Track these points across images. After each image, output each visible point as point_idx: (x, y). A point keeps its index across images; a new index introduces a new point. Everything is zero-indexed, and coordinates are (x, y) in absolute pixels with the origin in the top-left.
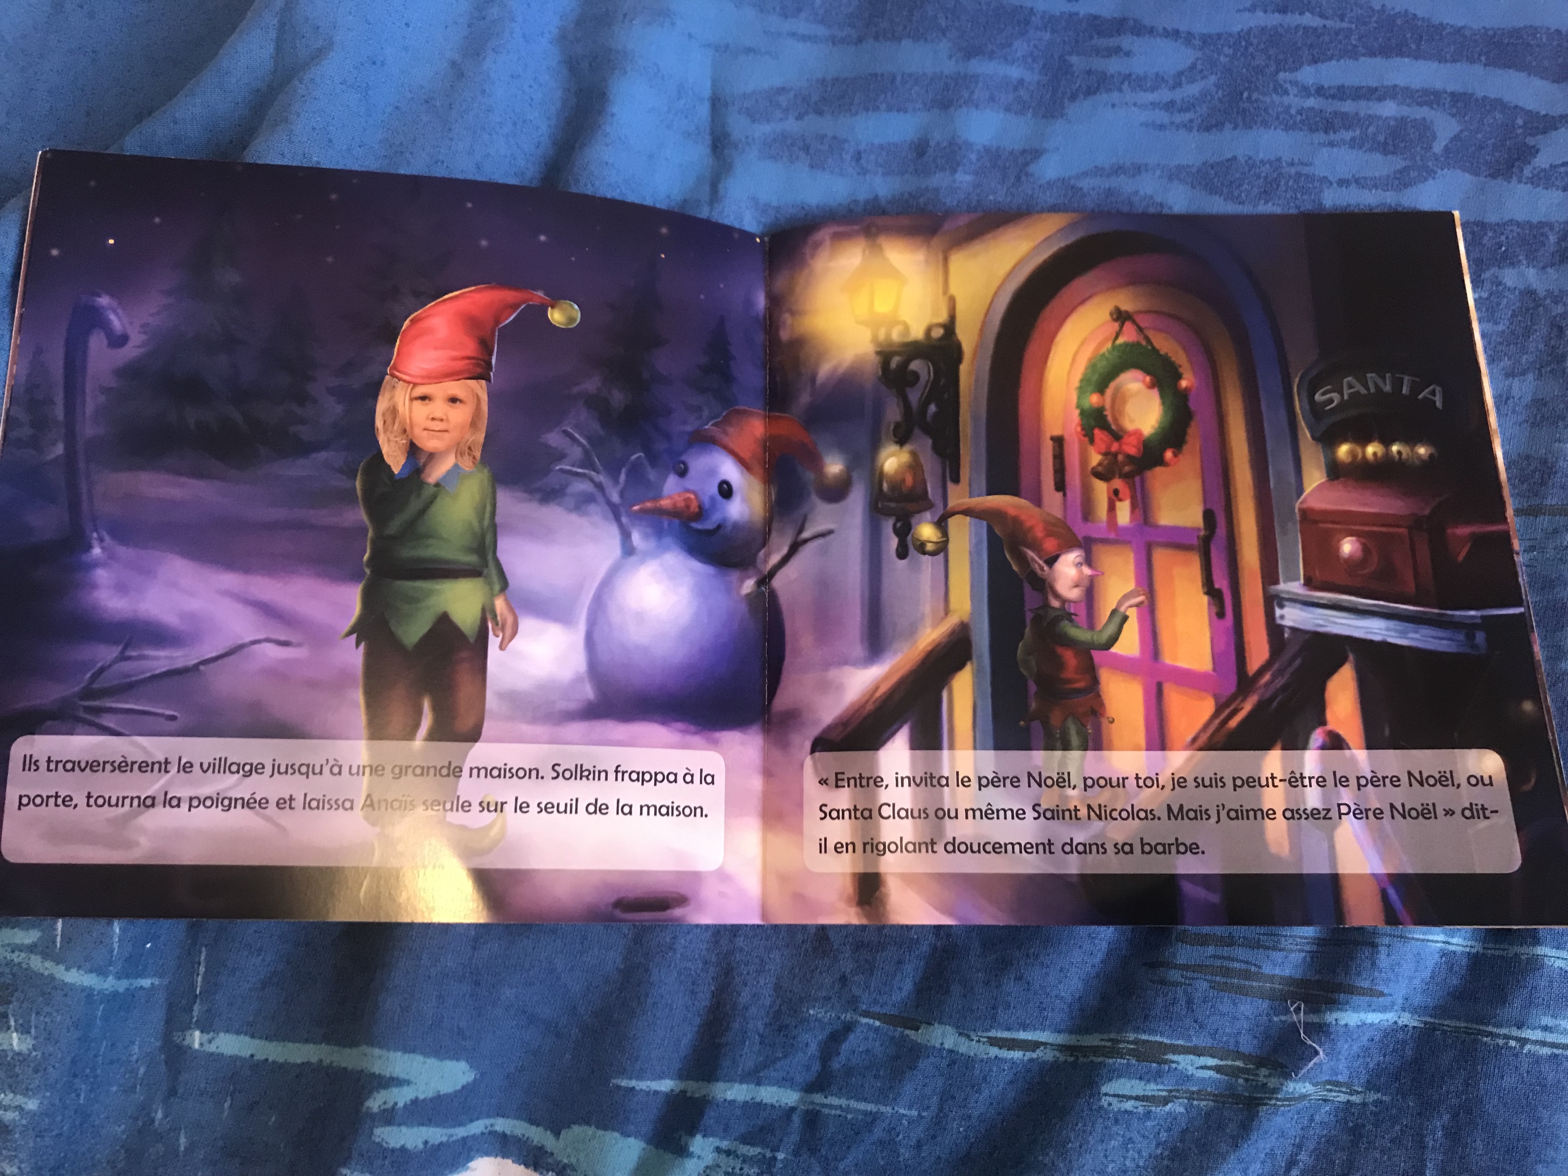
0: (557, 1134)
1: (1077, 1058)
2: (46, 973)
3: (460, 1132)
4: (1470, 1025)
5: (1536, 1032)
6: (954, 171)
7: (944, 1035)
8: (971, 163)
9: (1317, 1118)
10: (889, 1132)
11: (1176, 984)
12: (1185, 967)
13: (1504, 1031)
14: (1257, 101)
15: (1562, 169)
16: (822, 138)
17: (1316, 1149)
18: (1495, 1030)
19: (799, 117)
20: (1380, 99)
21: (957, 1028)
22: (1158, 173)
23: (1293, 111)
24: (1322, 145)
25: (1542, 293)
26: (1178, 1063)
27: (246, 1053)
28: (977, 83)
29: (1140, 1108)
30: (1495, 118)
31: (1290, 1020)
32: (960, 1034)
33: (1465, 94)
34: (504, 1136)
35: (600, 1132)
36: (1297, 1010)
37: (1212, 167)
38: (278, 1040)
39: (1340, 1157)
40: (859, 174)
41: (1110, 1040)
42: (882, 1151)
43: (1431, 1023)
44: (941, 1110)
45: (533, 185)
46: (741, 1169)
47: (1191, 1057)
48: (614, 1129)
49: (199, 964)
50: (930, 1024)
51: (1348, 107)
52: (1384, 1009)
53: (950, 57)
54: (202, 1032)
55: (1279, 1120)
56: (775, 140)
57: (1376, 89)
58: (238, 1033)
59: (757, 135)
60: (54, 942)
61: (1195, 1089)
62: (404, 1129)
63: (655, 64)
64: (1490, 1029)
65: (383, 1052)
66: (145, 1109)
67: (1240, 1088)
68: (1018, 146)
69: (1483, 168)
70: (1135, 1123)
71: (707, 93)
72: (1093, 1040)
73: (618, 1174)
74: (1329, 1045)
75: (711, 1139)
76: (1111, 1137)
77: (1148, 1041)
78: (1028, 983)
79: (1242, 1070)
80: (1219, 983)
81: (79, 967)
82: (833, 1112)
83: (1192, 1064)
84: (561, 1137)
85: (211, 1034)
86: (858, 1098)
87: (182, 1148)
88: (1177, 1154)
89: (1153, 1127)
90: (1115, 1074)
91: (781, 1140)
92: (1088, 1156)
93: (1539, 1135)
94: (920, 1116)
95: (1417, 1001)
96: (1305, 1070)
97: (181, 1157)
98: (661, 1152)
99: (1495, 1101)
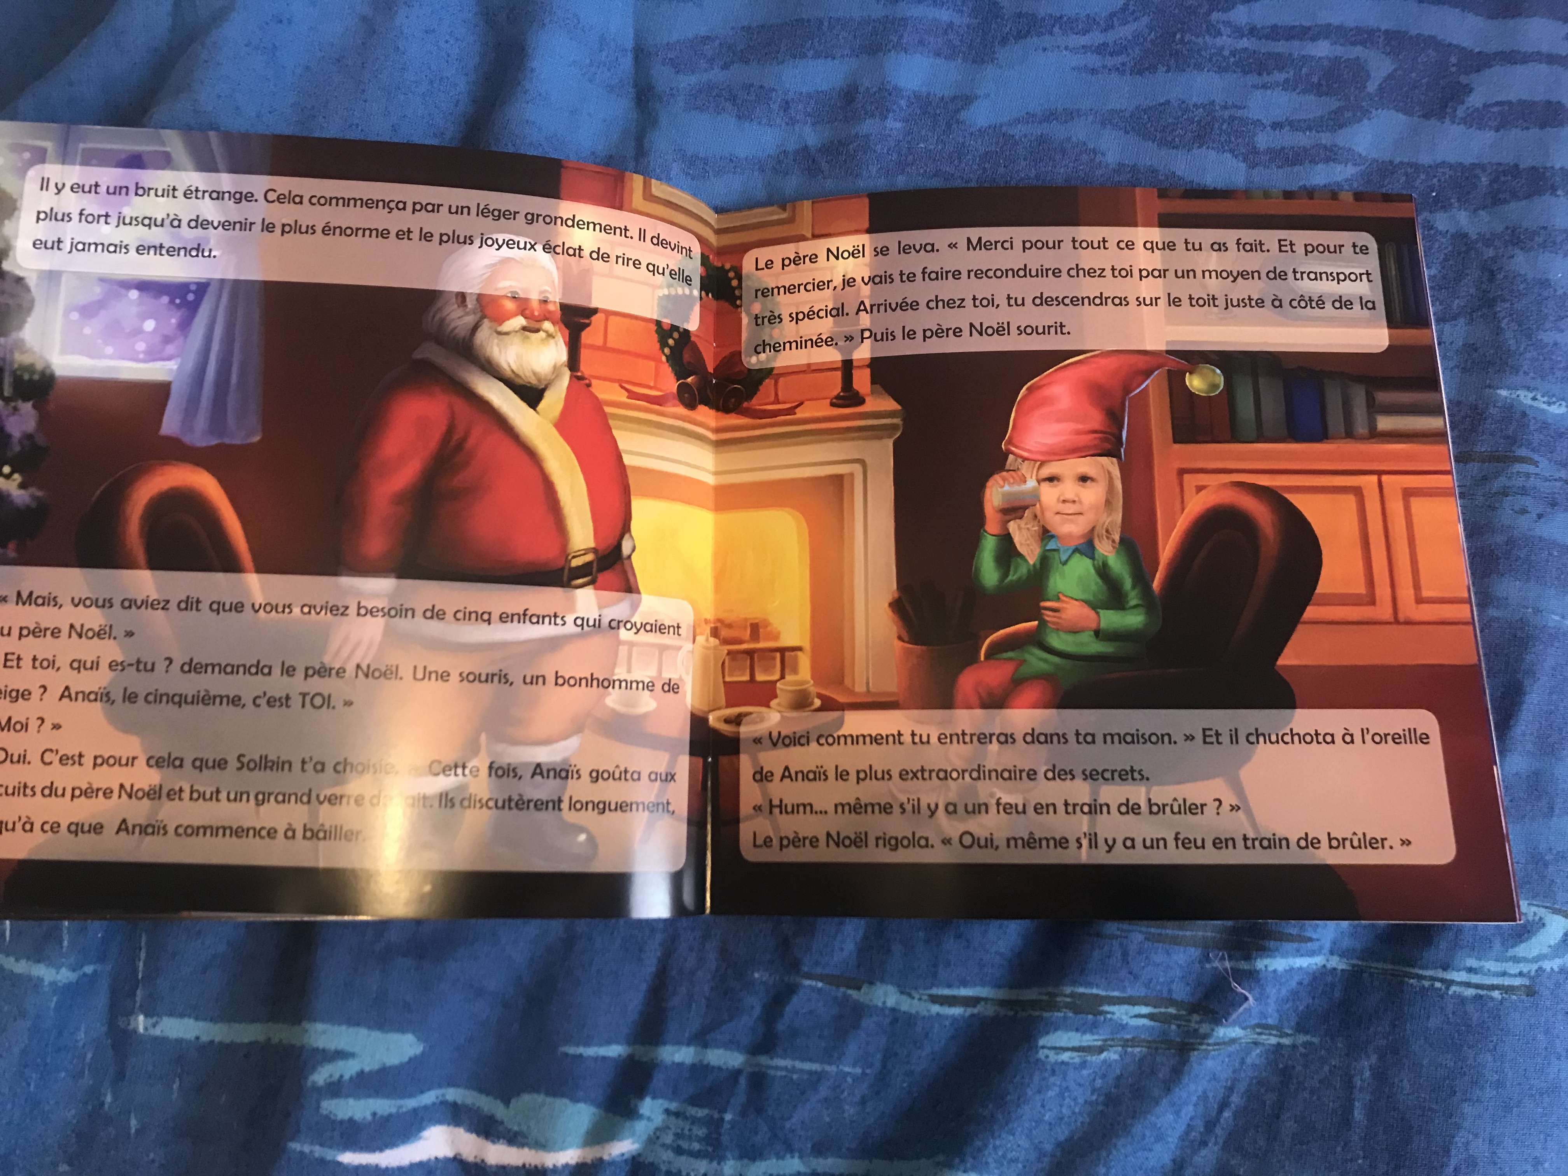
0: (507, 1102)
1: (1017, 1012)
3: (410, 1103)
4: (1397, 968)
5: (1461, 973)
6: (884, 117)
7: (886, 994)
8: (901, 109)
9: (1249, 1061)
10: (834, 1089)
11: (1113, 937)
13: (1429, 973)
14: (1189, 42)
15: (1495, 109)
16: (748, 87)
17: (1247, 1091)
18: (1420, 972)
19: (725, 67)
20: (1313, 39)
21: (899, 986)
22: (1090, 118)
23: (1226, 53)
24: (1255, 87)
25: (1473, 236)
26: (1113, 1013)
27: (190, 1035)
28: (906, 26)
29: (1076, 1058)
30: (1428, 56)
32: (902, 993)
33: (1399, 32)
34: (455, 1105)
35: (549, 1100)
37: (1145, 111)
38: (223, 1021)
39: (1270, 1098)
40: (787, 124)
41: (1047, 994)
42: (827, 1108)
43: (1358, 966)
44: (884, 1066)
45: (453, 145)
46: (690, 1130)
47: (1126, 1007)
48: (563, 1096)
49: (140, 949)
50: (871, 983)
51: (1281, 47)
52: (1312, 954)
54: (146, 1016)
55: (1209, 1063)
56: (700, 91)
57: (1309, 28)
58: (182, 1015)
59: (682, 85)
61: (1129, 1037)
62: (351, 1101)
63: (575, 15)
64: (1416, 970)
65: (329, 1027)
66: (94, 1094)
67: (1172, 1034)
68: (948, 93)
69: (1417, 108)
70: (1071, 1074)
71: (630, 44)
72: (1031, 994)
73: (569, 1139)
74: (1257, 990)
75: (660, 1101)
76: (1048, 1088)
77: (1084, 994)
78: (968, 941)
79: (1176, 1017)
80: (1154, 934)
81: (28, 959)
82: (779, 1073)
83: (1126, 1014)
84: (511, 1105)
85: (155, 1019)
86: (803, 1060)
87: (133, 1131)
88: (1111, 1100)
89: (1089, 1075)
90: (1052, 1027)
91: (728, 1102)
92: (1026, 1107)
93: (1465, 1074)
94: (864, 1073)
95: (1345, 944)
96: (1234, 1017)
97: (133, 1139)
98: (611, 1115)
99: (1421, 1041)
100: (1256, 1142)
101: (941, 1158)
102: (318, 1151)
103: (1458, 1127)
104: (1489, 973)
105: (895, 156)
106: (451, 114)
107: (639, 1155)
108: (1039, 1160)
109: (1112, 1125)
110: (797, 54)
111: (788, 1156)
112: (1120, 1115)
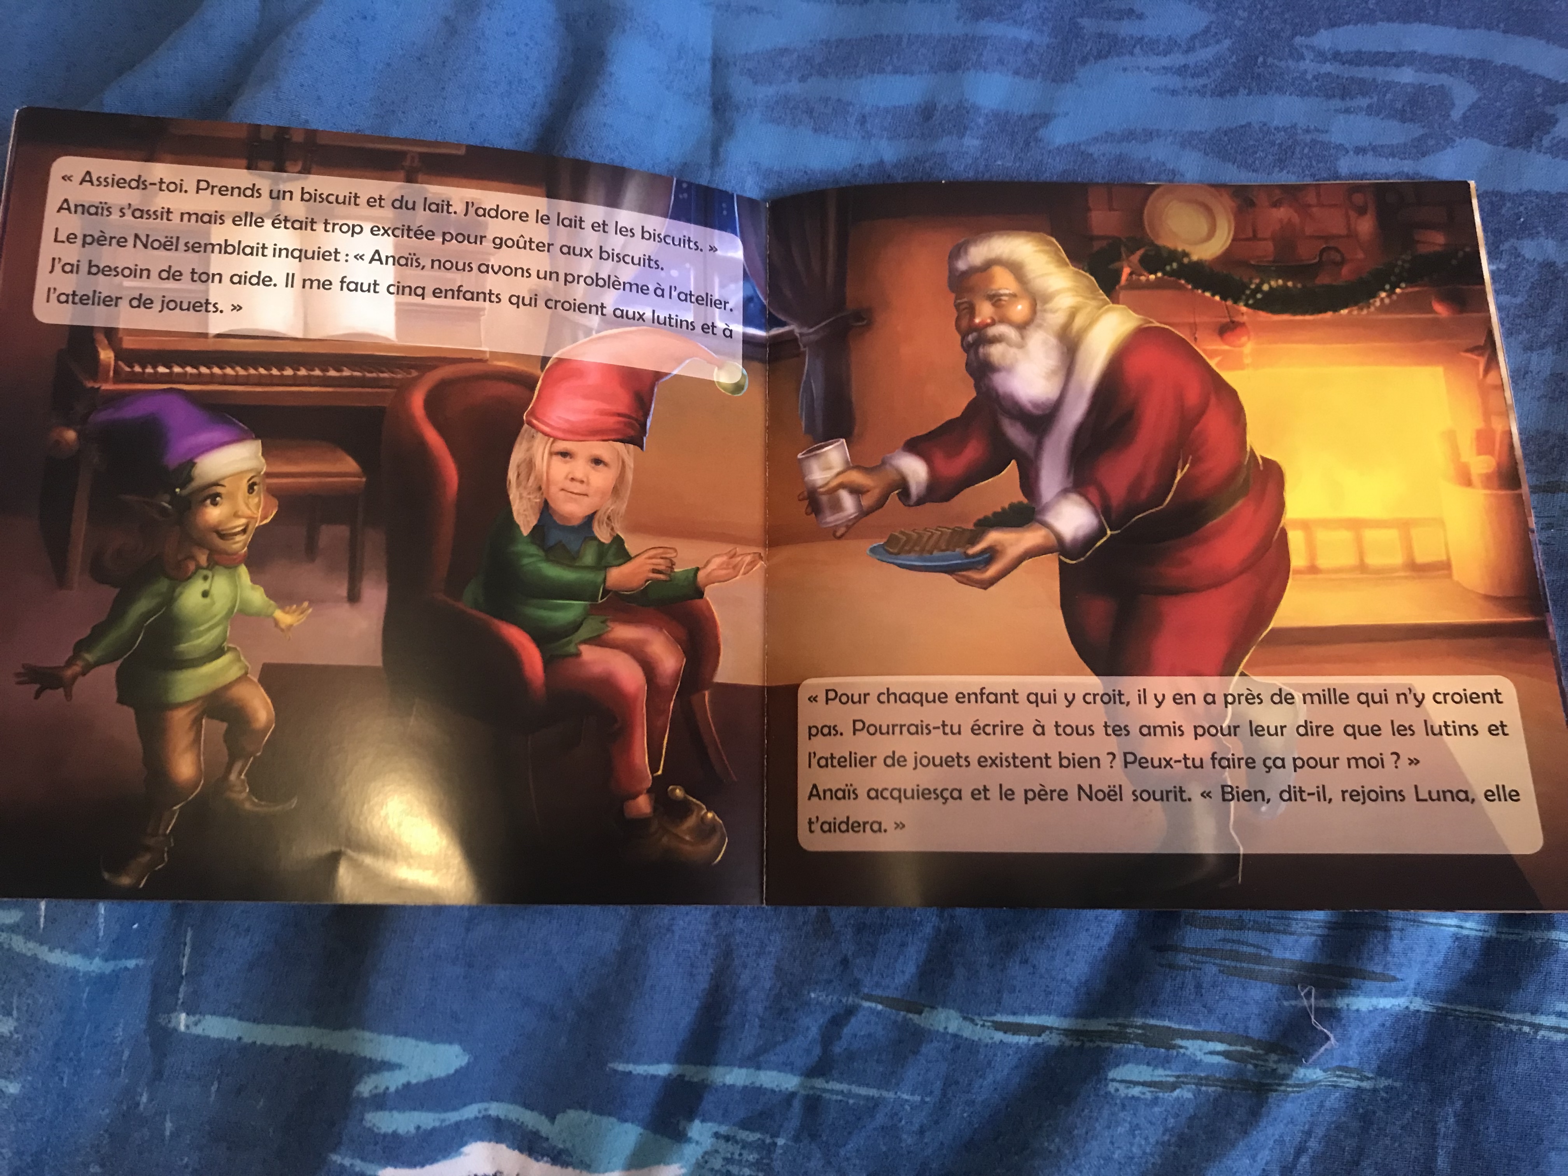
0: (552, 1119)
1: (1083, 1042)
2: (30, 954)
3: (453, 1117)
4: (1483, 1011)
5: (1550, 1017)
6: (961, 136)
7: (948, 1019)
8: (979, 127)
9: (1328, 1104)
10: (892, 1117)
11: (1185, 968)
12: (1195, 951)
13: (1518, 1017)
14: (1270, 66)
16: (826, 100)
17: (1326, 1136)
18: (1508, 1016)
19: (803, 79)
20: (1397, 66)
21: (961, 1011)
22: (1170, 139)
23: (1309, 77)
24: (1338, 112)
25: (1561, 265)
26: (1186, 1048)
27: (233, 1036)
28: (985, 45)
29: (1148, 1094)
30: (1513, 86)
31: (1300, 1005)
32: (965, 1018)
33: (1484, 61)
34: (498, 1120)
35: (596, 1117)
36: (1308, 995)
37: (1226, 133)
38: (266, 1023)
39: (1350, 1144)
40: (863, 138)
41: (1116, 1025)
42: (884, 1137)
43: (1443, 1008)
44: (944, 1094)
46: (740, 1155)
47: (1200, 1042)
48: (610, 1115)
49: (185, 944)
50: (933, 1008)
51: (1365, 72)
52: (1396, 994)
53: (958, 18)
54: (188, 1014)
55: (1288, 1106)
56: (777, 102)
57: (1394, 55)
58: (225, 1014)
59: (760, 96)
60: (38, 923)
61: (1202, 1075)
62: (396, 1114)
63: (655, 22)
64: (1504, 1014)
65: (374, 1036)
66: (129, 1093)
67: (1249, 1074)
68: (1026, 112)
69: (1502, 137)
70: (1142, 1110)
71: (708, 53)
72: (1099, 1025)
73: (614, 1160)
74: (1339, 1030)
75: (710, 1124)
76: (1118, 1124)
77: (1156, 1026)
78: (1034, 967)
79: (1251, 1056)
80: (1228, 967)
81: (63, 947)
82: (835, 1097)
83: (1200, 1050)
84: (556, 1122)
85: (197, 1017)
86: (860, 1084)
87: (168, 1133)
88: (1184, 1141)
89: (1161, 1113)
90: (1122, 1059)
91: (781, 1126)
92: (1094, 1143)
93: (1553, 1122)
94: (923, 1101)
95: (1430, 985)
96: (1314, 1057)
97: (167, 1142)
98: (658, 1137)
99: (1508, 1088)
102: (359, 1165)
106: (527, 116)
110: (876, 69)
112: (1193, 1157)
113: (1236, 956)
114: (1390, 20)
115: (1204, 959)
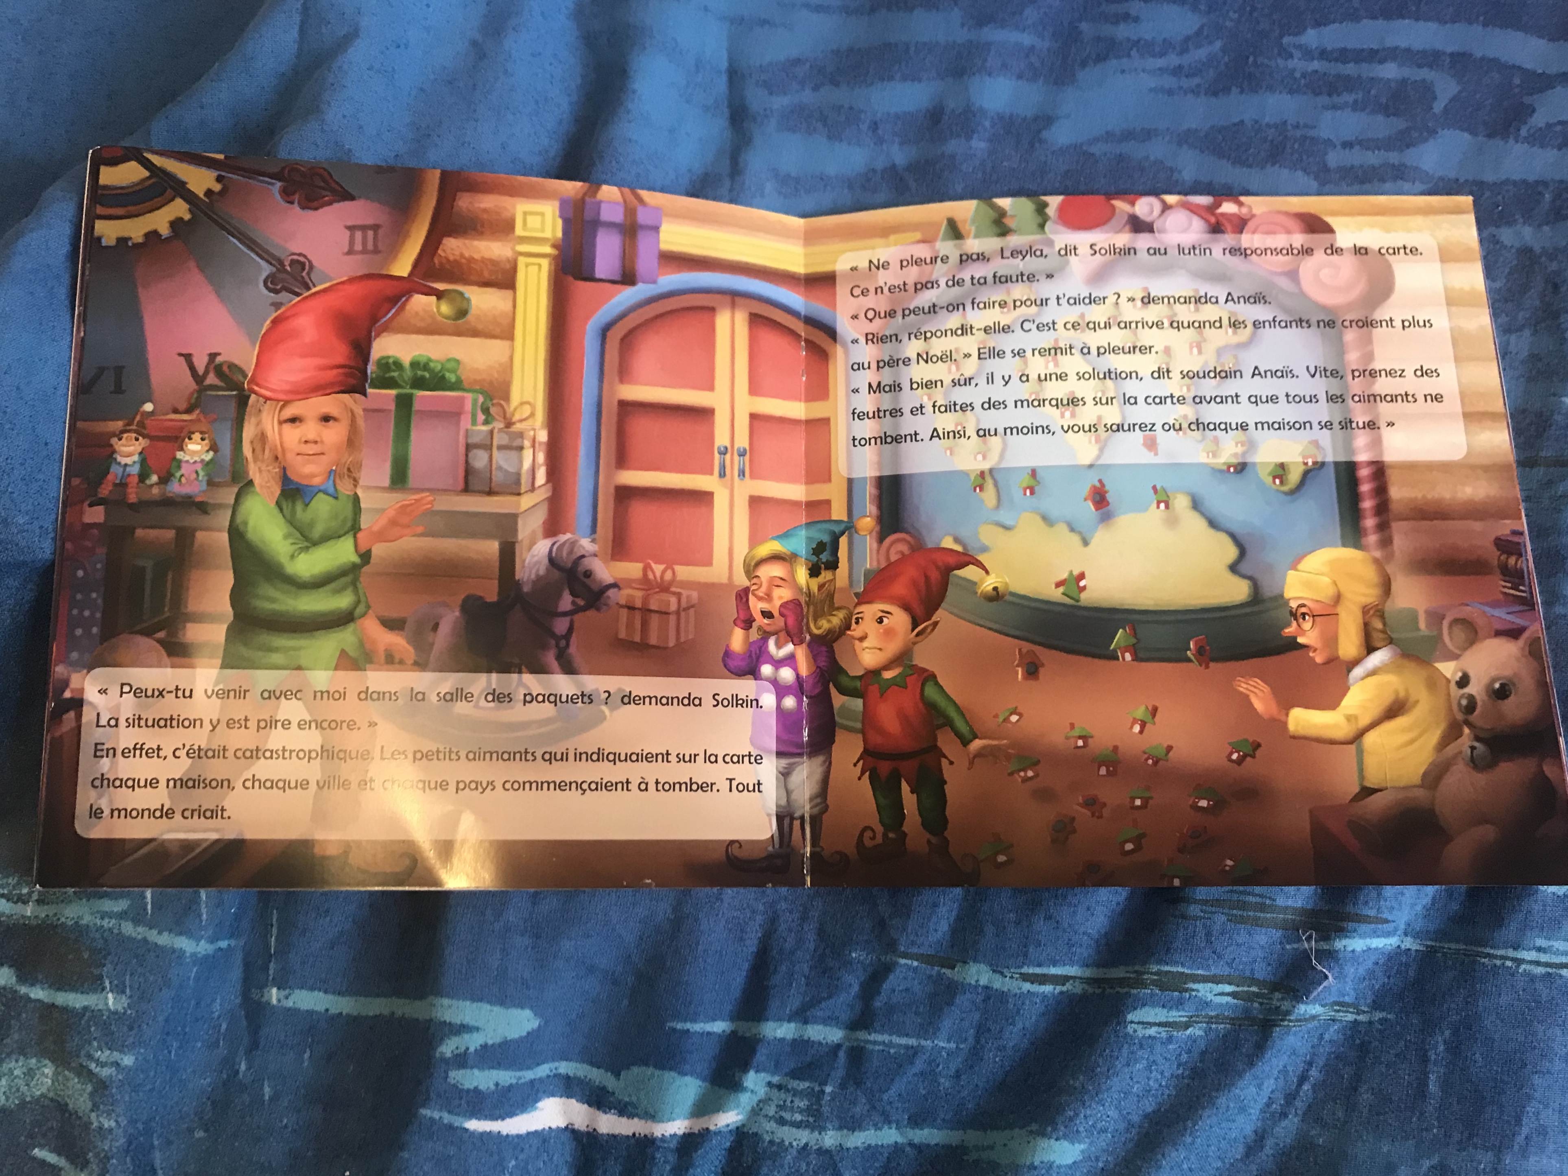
0: (617, 1075)
1: (1104, 989)
2: (140, 937)
3: (528, 1075)
4: (1468, 948)
5: (1531, 952)
6: (969, 138)
7: (979, 972)
8: (985, 130)
9: (1327, 1037)
10: (930, 1064)
11: (1196, 918)
12: (1205, 903)
13: (1500, 952)
14: (1262, 65)
15: (1559, 128)
16: (838, 109)
17: (1326, 1065)
18: (1492, 951)
19: (816, 89)
20: (1381, 62)
21: (991, 965)
22: (1167, 138)
23: (1298, 75)
24: (1326, 108)
25: (1537, 249)
26: (1198, 991)
27: (320, 1008)
28: (989, 50)
29: (1163, 1033)
30: (1492, 78)
31: (1302, 948)
32: (994, 971)
33: (1464, 54)
34: (567, 1077)
35: (657, 1072)
36: (1309, 939)
37: (1220, 131)
39: (1347, 1073)
40: (875, 144)
41: (1134, 972)
42: (923, 1082)
43: (1431, 946)
44: (977, 1041)
46: (792, 1102)
47: (1210, 985)
48: (671, 1069)
49: (272, 926)
50: (965, 962)
51: (1350, 69)
52: (1388, 934)
53: (963, 25)
54: (279, 989)
55: (1291, 1039)
56: (792, 112)
57: (1378, 51)
58: (312, 989)
59: (775, 107)
60: (145, 909)
61: (1213, 1014)
62: (476, 1071)
63: (673, 39)
64: (1488, 950)
65: (454, 1002)
66: (229, 1062)
67: (1255, 1012)
68: (1030, 113)
69: (1481, 128)
70: (1158, 1048)
71: (724, 65)
72: (1119, 972)
73: (676, 1110)
74: (1337, 969)
75: (763, 1075)
76: (1136, 1061)
77: (1170, 972)
78: (1057, 922)
79: (1257, 995)
80: (1236, 916)
81: (170, 931)
82: (877, 1048)
83: (1211, 992)
84: (621, 1078)
85: (287, 992)
86: (900, 1034)
87: (267, 1097)
88: (1196, 1074)
89: (1175, 1050)
90: (1139, 1003)
91: (828, 1075)
92: (1115, 1079)
93: (1535, 1048)
94: (958, 1048)
95: (1418, 926)
96: (1315, 994)
97: (266, 1107)
98: (716, 1088)
99: (1493, 1017)
100: (1334, 1114)
101: (1034, 1127)
102: (447, 1118)
103: (1529, 1097)
104: (1558, 953)
105: (980, 175)
107: (743, 1125)
108: (1127, 1130)
109: (1197, 1097)
110: (886, 76)
111: (886, 1127)
112: (1205, 1087)
113: (1244, 906)
114: (1374, 18)
115: (1214, 909)
